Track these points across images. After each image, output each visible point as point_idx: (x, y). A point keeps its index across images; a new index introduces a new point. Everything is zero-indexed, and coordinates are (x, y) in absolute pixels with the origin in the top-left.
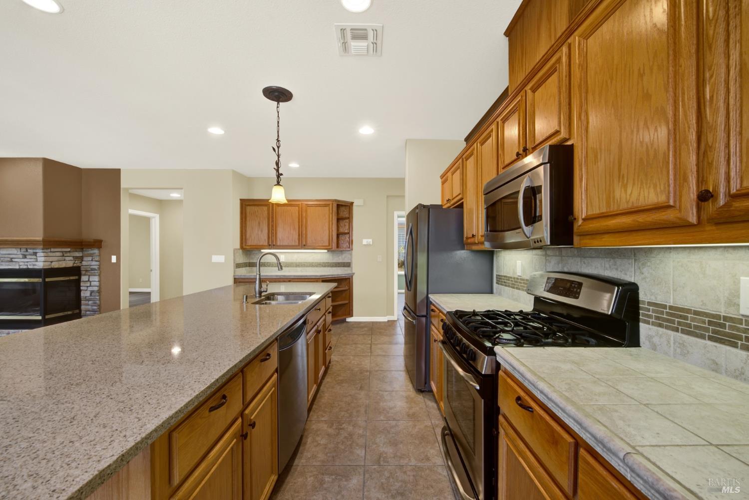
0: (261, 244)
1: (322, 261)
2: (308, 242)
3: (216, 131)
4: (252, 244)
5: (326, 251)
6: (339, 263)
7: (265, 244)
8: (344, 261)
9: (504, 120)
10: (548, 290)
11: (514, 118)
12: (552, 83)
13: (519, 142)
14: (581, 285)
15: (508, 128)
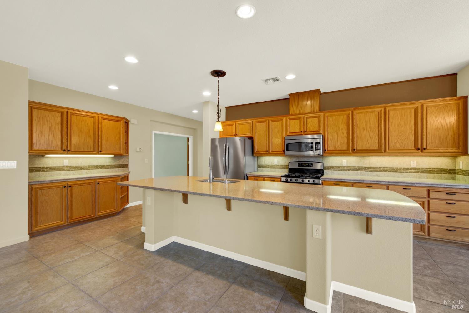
0: (52, 149)
1: (106, 164)
2: (103, 149)
3: (131, 60)
4: (41, 149)
5: (113, 156)
6: (119, 165)
7: (58, 149)
8: (123, 163)
9: (290, 119)
10: (299, 166)
11: (296, 120)
12: (316, 120)
13: (300, 128)
14: (312, 164)
15: (292, 122)
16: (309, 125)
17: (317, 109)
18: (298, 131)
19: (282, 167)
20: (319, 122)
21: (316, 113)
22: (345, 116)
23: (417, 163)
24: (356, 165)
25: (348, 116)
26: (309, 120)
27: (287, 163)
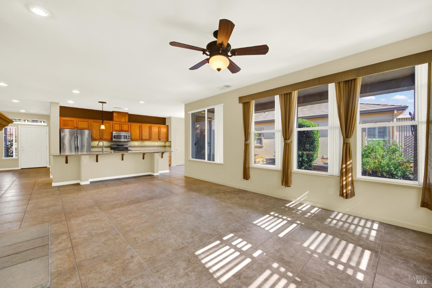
9: (114, 123)
10: (117, 146)
11: (117, 124)
12: (127, 126)
13: (120, 128)
14: (123, 145)
16: (124, 128)
17: (127, 121)
18: (118, 129)
19: (107, 147)
20: (128, 127)
21: (127, 122)
22: (139, 126)
23: (158, 144)
24: (140, 145)
25: (140, 126)
26: (124, 125)
27: (109, 145)
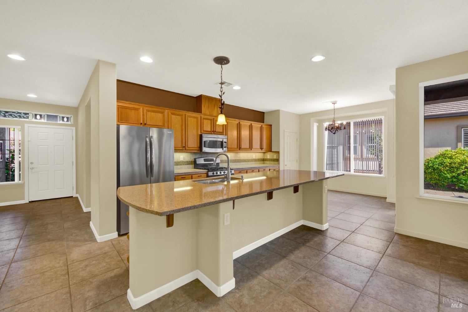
9: (204, 119)
10: (205, 162)
11: (208, 121)
14: (213, 159)
15: (205, 122)
18: (210, 129)
19: (188, 163)
24: (234, 158)
25: (238, 124)
27: (192, 159)
